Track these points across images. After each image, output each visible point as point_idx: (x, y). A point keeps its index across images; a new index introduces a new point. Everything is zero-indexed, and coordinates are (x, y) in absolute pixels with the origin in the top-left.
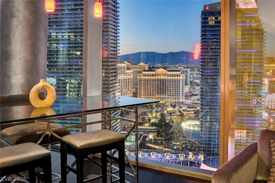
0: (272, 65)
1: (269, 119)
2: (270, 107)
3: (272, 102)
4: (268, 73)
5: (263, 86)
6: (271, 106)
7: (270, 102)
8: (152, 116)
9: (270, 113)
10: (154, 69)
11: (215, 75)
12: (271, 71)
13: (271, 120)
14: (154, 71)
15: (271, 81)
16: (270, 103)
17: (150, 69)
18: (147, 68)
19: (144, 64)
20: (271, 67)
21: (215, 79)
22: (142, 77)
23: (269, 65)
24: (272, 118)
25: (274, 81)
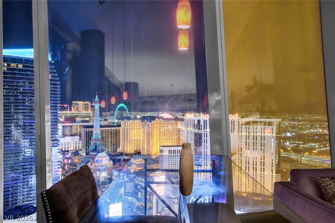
0: (64, 112)
1: (64, 160)
2: (64, 150)
3: (65, 144)
4: (61, 119)
5: (58, 130)
6: (65, 148)
7: (64, 144)
9: (64, 155)
11: (8, 123)
12: (63, 117)
13: (66, 161)
16: (64, 146)
21: (8, 126)
23: (62, 112)
24: (66, 158)
25: (66, 126)
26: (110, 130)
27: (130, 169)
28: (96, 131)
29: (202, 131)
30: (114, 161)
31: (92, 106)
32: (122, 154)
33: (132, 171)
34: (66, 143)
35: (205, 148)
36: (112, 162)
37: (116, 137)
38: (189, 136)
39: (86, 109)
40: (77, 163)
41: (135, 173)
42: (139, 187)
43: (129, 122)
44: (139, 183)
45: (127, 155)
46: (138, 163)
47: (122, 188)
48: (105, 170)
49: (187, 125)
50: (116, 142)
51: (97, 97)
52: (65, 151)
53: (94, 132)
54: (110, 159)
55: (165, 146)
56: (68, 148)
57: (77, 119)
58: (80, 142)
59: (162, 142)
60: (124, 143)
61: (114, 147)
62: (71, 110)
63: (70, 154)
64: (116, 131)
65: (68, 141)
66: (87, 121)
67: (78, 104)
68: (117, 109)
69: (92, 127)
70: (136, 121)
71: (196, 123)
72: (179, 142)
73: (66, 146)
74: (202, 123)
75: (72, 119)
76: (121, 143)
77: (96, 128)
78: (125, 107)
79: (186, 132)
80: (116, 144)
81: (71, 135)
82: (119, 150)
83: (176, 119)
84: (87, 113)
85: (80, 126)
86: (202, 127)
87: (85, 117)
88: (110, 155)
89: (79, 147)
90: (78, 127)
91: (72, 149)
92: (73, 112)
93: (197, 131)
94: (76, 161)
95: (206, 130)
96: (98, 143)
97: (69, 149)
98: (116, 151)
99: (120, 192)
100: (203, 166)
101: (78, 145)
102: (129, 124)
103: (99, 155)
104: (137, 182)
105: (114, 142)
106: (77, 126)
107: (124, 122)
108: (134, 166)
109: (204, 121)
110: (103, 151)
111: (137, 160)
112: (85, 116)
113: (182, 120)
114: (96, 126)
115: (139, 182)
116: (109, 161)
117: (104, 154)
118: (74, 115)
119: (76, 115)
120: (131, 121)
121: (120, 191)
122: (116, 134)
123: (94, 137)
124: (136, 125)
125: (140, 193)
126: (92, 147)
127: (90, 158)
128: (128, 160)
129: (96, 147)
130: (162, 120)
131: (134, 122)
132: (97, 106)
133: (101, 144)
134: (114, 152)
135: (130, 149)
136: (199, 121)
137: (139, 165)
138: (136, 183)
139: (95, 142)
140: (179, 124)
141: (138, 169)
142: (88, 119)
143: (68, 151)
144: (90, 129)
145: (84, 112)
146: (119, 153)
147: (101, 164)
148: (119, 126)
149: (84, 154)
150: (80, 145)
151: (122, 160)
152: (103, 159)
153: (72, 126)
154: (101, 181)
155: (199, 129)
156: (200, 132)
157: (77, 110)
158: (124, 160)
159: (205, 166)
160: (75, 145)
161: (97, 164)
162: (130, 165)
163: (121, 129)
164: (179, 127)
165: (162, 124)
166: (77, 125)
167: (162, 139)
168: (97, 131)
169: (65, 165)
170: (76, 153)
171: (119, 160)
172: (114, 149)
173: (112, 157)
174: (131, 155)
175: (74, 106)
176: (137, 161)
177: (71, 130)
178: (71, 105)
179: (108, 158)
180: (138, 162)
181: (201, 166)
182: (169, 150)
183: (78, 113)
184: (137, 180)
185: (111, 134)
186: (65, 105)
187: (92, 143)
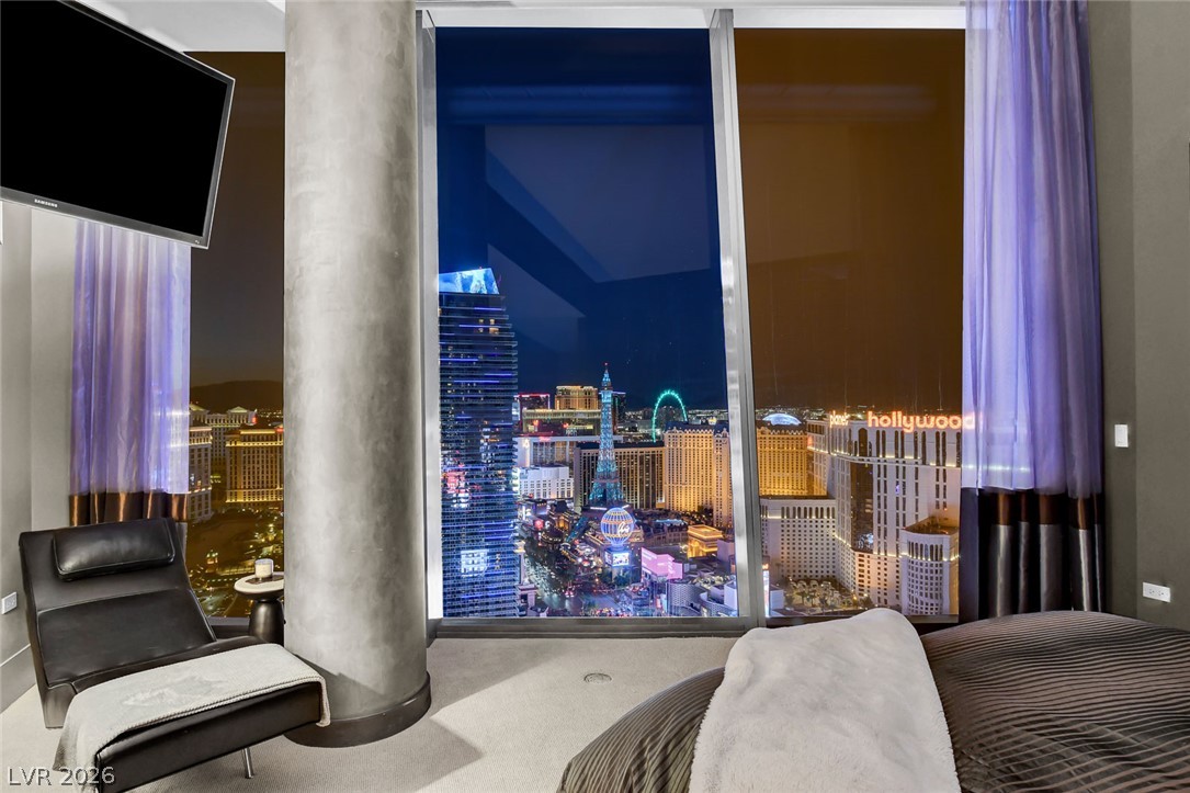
0: (538, 411)
1: (534, 521)
2: (535, 498)
3: (539, 485)
4: (531, 428)
6: (538, 494)
8: (267, 540)
9: (535, 511)
10: (275, 423)
12: (536, 423)
13: (539, 523)
14: (272, 428)
15: (535, 444)
16: (536, 488)
17: (261, 424)
18: (254, 420)
19: (245, 411)
20: (534, 414)
22: (239, 444)
23: (533, 411)
24: (540, 517)
25: (542, 444)
26: (639, 454)
27: (686, 550)
28: (605, 455)
29: (873, 460)
30: (646, 530)
31: (599, 397)
32: (666, 513)
33: (690, 555)
34: (542, 483)
35: (882, 505)
36: (640, 532)
37: (653, 470)
38: (838, 472)
39: (588, 404)
40: (562, 528)
41: (695, 560)
42: (704, 596)
43: (683, 435)
44: (705, 586)
45: (678, 516)
46: (705, 537)
47: (664, 596)
48: (625, 549)
49: (832, 446)
50: (653, 482)
51: (606, 375)
52: (537, 502)
53: (601, 457)
54: (638, 524)
55: (774, 497)
56: (545, 495)
57: (567, 425)
58: (572, 479)
59: (768, 485)
60: (671, 485)
61: (648, 494)
62: (553, 407)
63: (549, 508)
64: (653, 456)
65: (544, 478)
66: (589, 433)
67: (568, 392)
68: (657, 405)
69: (596, 445)
70: (701, 433)
71: (855, 438)
72: (810, 487)
73: (542, 488)
74: (871, 438)
75: (553, 427)
76: (666, 487)
77: (604, 450)
78: (677, 396)
79: (828, 462)
80: (654, 490)
81: (552, 465)
82: (661, 502)
83: (804, 428)
84: (589, 414)
85: (571, 443)
86: (870, 447)
87: (585, 422)
88: (640, 513)
89: (569, 493)
90: (568, 446)
91: (554, 496)
92: (558, 410)
93: (857, 458)
94: (561, 525)
95: (884, 456)
96: (610, 484)
97: (548, 497)
98: (654, 505)
99: (659, 606)
100: (875, 553)
101: (566, 487)
102: (684, 439)
103: (611, 512)
104: (700, 583)
105: (648, 482)
106: (564, 445)
107: (671, 435)
108: (695, 544)
109: (878, 432)
110: (620, 503)
111: (703, 530)
112: (583, 420)
113: (819, 430)
114: (605, 444)
115: (705, 582)
116: (635, 528)
117: (622, 511)
118: (561, 417)
119: (565, 417)
120: (688, 433)
121: (659, 601)
122: (653, 463)
123: (600, 469)
124: (700, 442)
125: (705, 610)
126: (595, 494)
127: (591, 519)
128: (681, 528)
129: (604, 493)
130: (768, 431)
131: (696, 435)
132: (607, 397)
133: (616, 487)
134: (648, 506)
135: (687, 500)
136: (863, 433)
137: (707, 542)
138: (697, 585)
139: (603, 481)
140: (810, 441)
141: (706, 550)
142: (590, 427)
143: (545, 501)
144: (592, 452)
145: (581, 411)
146: (660, 509)
147: (614, 536)
148: (661, 443)
149: (578, 510)
150: (572, 487)
151: (666, 528)
152: (620, 525)
153: (553, 444)
154: (615, 575)
155: (863, 454)
156: (866, 461)
157: (567, 405)
158: (672, 528)
159: (882, 554)
160: (560, 488)
161: (606, 535)
162: (686, 541)
163: (665, 450)
164: (810, 448)
165: (767, 441)
166: (565, 443)
167: (768, 478)
168: (607, 456)
169: (537, 532)
170: (560, 506)
171: (659, 528)
172: (648, 498)
173: (644, 519)
174: (689, 516)
175: (559, 397)
176: (701, 533)
177: (553, 451)
178: (553, 393)
179: (632, 521)
180: (706, 534)
181: (871, 552)
182: (783, 508)
183: (568, 414)
184: (701, 577)
185: (641, 463)
186: (542, 396)
187: (596, 484)
